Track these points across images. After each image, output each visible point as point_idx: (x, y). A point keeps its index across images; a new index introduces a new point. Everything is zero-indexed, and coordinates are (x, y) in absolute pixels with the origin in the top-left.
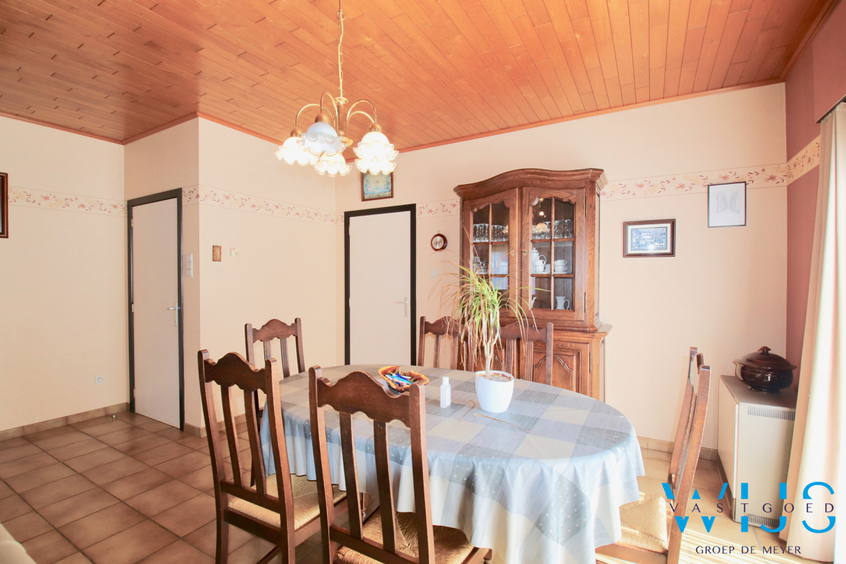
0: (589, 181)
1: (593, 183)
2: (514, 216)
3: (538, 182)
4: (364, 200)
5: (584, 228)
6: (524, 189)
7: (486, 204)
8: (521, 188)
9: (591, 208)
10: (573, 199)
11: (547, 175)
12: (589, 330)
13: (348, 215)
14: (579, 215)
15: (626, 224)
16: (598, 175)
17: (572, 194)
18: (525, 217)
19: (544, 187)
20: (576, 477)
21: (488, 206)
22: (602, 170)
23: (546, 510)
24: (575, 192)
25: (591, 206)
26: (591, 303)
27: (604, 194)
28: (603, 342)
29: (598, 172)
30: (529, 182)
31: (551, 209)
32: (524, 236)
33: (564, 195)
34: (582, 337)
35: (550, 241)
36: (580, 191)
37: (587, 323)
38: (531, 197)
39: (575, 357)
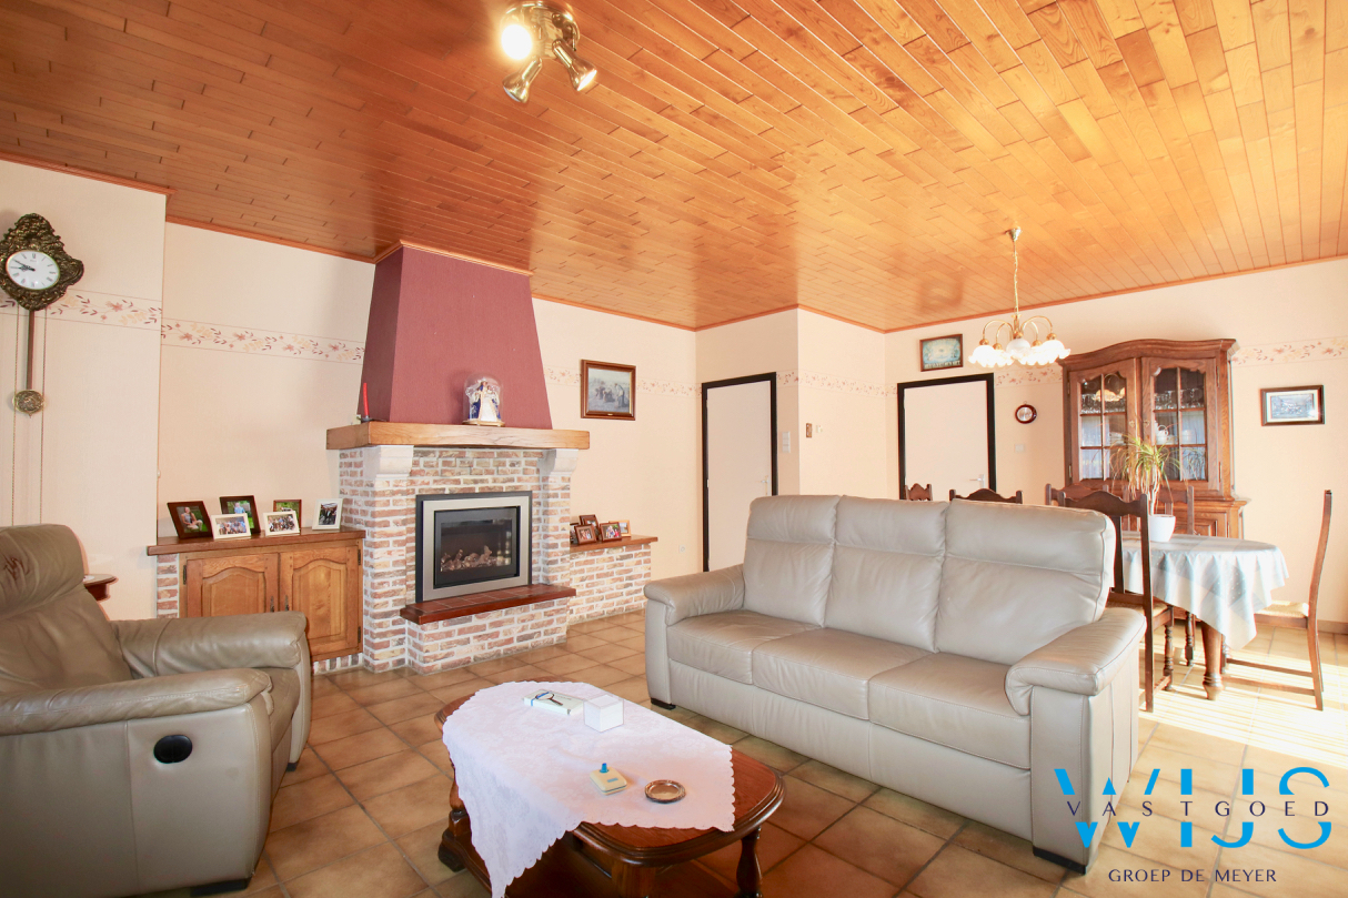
0: (1221, 351)
1: (1224, 352)
2: (1133, 386)
3: (1160, 352)
4: (923, 370)
5: (1216, 397)
6: (1144, 360)
7: (1097, 375)
8: (1140, 359)
9: (1224, 379)
10: (1202, 369)
11: (1172, 346)
12: (1227, 500)
13: (901, 387)
14: (1211, 385)
15: (1263, 392)
16: (1230, 345)
17: (1200, 364)
18: (1145, 387)
19: (1166, 357)
20: (1237, 563)
21: (1100, 377)
22: (1234, 340)
23: (1217, 581)
24: (1204, 361)
25: (1223, 376)
26: (1227, 475)
27: (1235, 360)
28: (1241, 515)
29: (1230, 342)
30: (1149, 352)
31: (1176, 379)
32: (1145, 407)
33: (1192, 365)
34: (1218, 507)
35: (1177, 410)
36: (1210, 361)
37: (1223, 493)
38: (1153, 367)
39: (1210, 528)
